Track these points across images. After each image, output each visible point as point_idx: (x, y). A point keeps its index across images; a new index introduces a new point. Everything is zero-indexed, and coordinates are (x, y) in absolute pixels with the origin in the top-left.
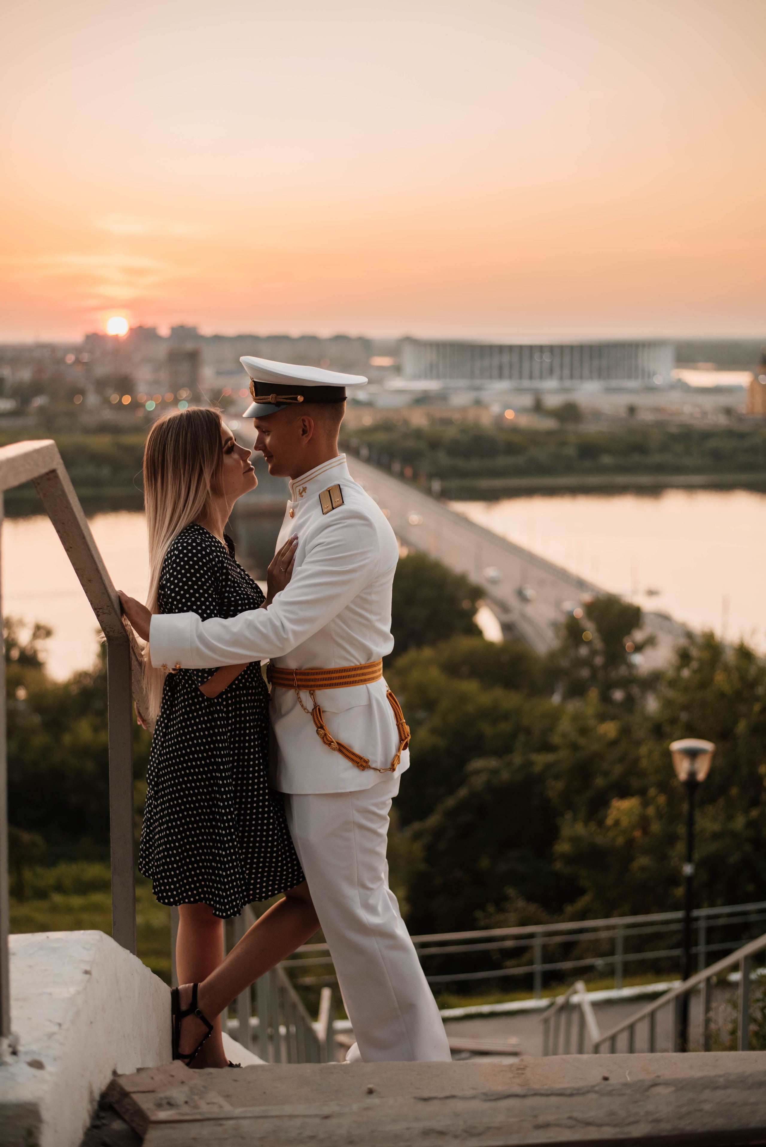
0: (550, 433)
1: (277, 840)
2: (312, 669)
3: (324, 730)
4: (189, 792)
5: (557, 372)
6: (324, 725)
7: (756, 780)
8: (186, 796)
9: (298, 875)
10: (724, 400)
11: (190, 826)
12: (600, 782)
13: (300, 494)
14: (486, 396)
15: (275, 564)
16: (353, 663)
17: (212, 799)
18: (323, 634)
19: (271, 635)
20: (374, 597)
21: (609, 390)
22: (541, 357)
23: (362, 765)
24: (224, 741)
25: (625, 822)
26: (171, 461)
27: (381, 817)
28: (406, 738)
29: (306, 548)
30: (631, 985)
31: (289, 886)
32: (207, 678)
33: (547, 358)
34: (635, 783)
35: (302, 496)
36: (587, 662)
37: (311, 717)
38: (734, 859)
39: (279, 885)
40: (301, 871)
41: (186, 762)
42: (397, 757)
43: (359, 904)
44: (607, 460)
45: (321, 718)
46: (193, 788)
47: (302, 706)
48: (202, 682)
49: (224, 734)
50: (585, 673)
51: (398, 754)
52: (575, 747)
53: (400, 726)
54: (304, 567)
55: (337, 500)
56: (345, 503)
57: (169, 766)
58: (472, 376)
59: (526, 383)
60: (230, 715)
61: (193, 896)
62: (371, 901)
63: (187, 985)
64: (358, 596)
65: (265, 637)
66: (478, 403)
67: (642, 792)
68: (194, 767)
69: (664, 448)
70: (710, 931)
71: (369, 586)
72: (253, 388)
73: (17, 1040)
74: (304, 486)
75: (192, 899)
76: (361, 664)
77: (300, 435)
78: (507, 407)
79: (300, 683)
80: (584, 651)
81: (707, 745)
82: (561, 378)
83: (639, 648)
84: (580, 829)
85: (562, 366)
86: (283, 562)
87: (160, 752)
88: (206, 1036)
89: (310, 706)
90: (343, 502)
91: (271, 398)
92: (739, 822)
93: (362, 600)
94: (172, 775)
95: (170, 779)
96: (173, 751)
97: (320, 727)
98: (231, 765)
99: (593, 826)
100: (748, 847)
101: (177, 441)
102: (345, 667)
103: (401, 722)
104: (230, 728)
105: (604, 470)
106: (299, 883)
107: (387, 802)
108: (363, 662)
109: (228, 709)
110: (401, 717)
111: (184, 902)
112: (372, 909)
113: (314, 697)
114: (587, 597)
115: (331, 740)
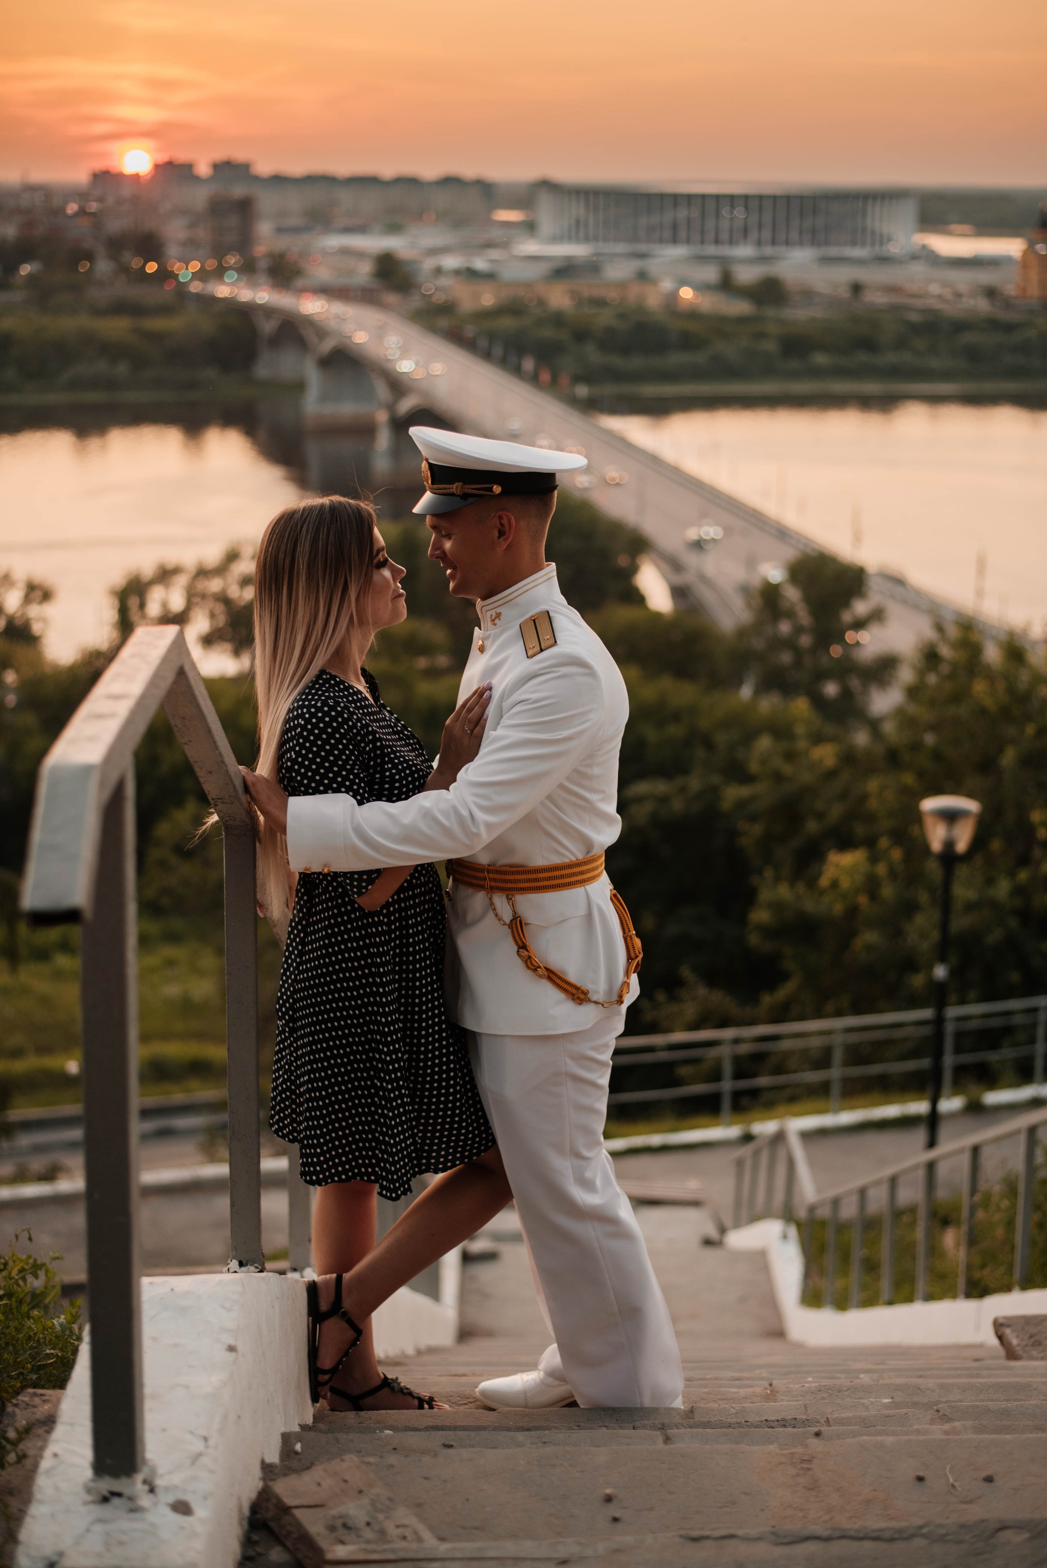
0: (742, 320)
1: (460, 1100)
2: (511, 866)
3: (528, 951)
4: (337, 1033)
5: (754, 235)
6: (528, 944)
7: (1027, 830)
8: (332, 1038)
9: (486, 1139)
10: (985, 277)
11: (340, 1079)
12: (812, 826)
13: (493, 621)
14: (653, 266)
15: (456, 719)
16: (567, 857)
17: (368, 1041)
18: (529, 822)
19: (457, 829)
20: (596, 771)
21: (826, 261)
22: (731, 213)
23: (578, 998)
24: (387, 963)
25: (845, 883)
26: (304, 567)
27: (602, 1064)
28: (637, 957)
29: (503, 704)
30: (852, 1108)
31: (475, 1154)
32: (366, 888)
33: (739, 213)
34: (860, 830)
35: (495, 625)
36: (790, 644)
37: (509, 931)
38: (994, 937)
39: (462, 1153)
40: (490, 1132)
41: (331, 992)
42: (626, 985)
43: (571, 1180)
44: (820, 359)
45: (523, 934)
46: (342, 1028)
47: (496, 915)
48: (360, 894)
49: (385, 953)
50: (786, 658)
51: (628, 981)
52: (778, 777)
53: (628, 939)
54: (500, 732)
55: (546, 637)
56: (558, 642)
57: (309, 997)
58: (635, 239)
59: (711, 250)
60: (393, 927)
61: (345, 1172)
62: (588, 1174)
63: (328, 1276)
64: (576, 771)
65: (446, 831)
66: (642, 276)
67: (870, 843)
68: (342, 1000)
69: (901, 344)
70: (959, 1035)
71: (590, 756)
72: (429, 472)
73: (153, 1472)
74: (498, 610)
75: (343, 1177)
76: (577, 860)
77: (496, 538)
78: (683, 282)
79: (493, 884)
80: (785, 628)
81: (971, 805)
82: (759, 243)
83: (860, 625)
84: (784, 892)
85: (760, 226)
86: (469, 721)
87: (296, 977)
88: (354, 1343)
89: (507, 916)
90: (556, 642)
91: (456, 488)
92: (1003, 889)
93: (580, 775)
94: (314, 1009)
95: (311, 1015)
96: (313, 978)
97: (522, 947)
98: (397, 993)
99: (801, 888)
100: (1013, 922)
101: (315, 540)
102: (557, 864)
103: (629, 934)
104: (392, 944)
105: (816, 373)
106: (487, 1148)
107: (610, 1043)
108: (580, 856)
109: (389, 919)
110: (630, 927)
111: (333, 1181)
112: (588, 1185)
113: (513, 904)
114: (790, 553)
115: (537, 965)
